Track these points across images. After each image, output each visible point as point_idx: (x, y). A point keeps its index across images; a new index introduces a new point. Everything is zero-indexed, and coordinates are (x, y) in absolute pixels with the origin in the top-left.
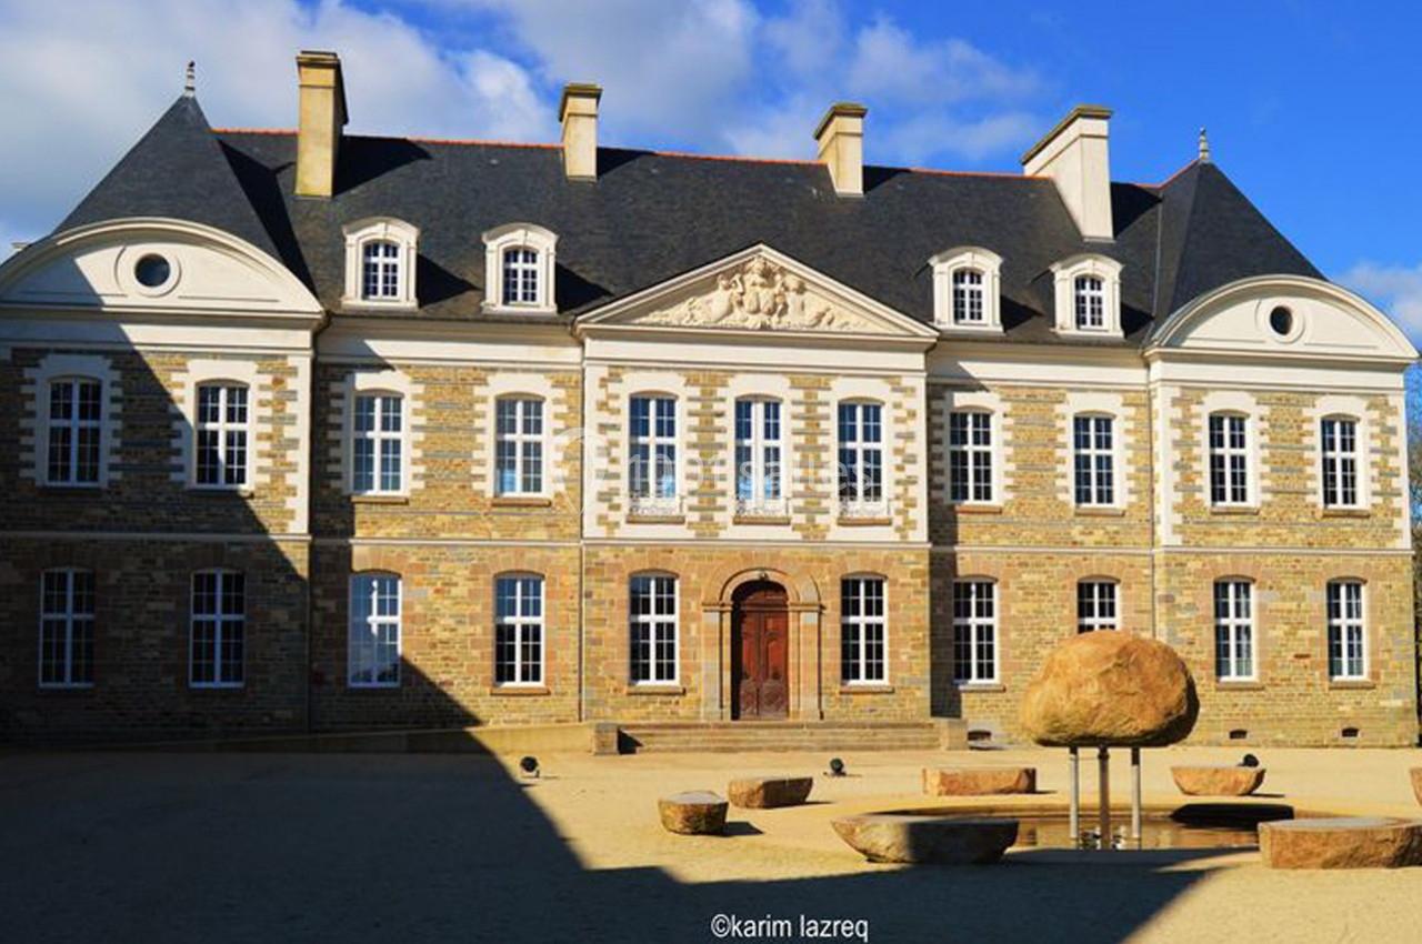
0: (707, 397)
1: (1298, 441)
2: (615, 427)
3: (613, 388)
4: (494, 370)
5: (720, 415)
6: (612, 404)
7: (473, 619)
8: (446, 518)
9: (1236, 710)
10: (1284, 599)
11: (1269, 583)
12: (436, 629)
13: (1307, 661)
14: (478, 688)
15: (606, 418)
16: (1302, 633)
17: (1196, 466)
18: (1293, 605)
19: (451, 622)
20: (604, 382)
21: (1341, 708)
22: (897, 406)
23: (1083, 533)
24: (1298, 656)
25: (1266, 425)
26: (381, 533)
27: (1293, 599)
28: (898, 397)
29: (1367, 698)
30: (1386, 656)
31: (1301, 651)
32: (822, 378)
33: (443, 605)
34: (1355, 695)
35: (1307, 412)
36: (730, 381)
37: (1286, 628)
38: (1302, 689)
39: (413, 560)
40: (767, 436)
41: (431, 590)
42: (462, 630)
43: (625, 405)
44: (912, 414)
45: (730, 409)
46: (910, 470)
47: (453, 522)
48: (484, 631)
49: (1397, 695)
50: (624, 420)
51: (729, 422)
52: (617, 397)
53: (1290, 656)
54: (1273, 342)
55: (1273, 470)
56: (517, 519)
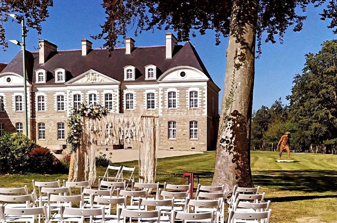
0: (85, 94)
1: (185, 96)
2: (71, 100)
3: (71, 94)
4: (56, 92)
5: (87, 97)
6: (71, 96)
7: (54, 129)
8: (51, 114)
9: (172, 144)
10: (181, 125)
11: (178, 122)
12: (50, 131)
13: (185, 136)
14: (55, 140)
15: (70, 99)
16: (184, 131)
17: (165, 102)
18: (183, 126)
19: (51, 130)
20: (69, 93)
21: (192, 144)
22: (114, 94)
23: (148, 114)
24: (183, 135)
25: (179, 94)
26: (42, 117)
27: (182, 125)
28: (114, 93)
29: (197, 143)
30: (201, 135)
31: (184, 134)
32: (102, 91)
33: (50, 127)
34: (194, 142)
35: (187, 91)
36: (88, 92)
37: (181, 130)
38: (184, 141)
39: (46, 121)
40: (94, 100)
41: (49, 125)
42: (53, 131)
44: (116, 95)
45: (88, 96)
46: (116, 105)
47: (51, 115)
48: (56, 131)
49: (203, 142)
51: (88, 98)
52: (71, 95)
53: (182, 135)
54: (181, 78)
55: (180, 102)
56: (60, 114)
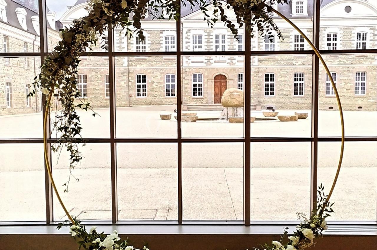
0: (209, 35)
1: (350, 39)
2: (189, 42)
3: (189, 34)
4: (164, 30)
5: (212, 39)
6: (188, 37)
7: (162, 83)
8: (155, 62)
9: (331, 102)
10: (344, 77)
11: (340, 73)
12: (153, 86)
13: (349, 91)
14: (162, 98)
15: (187, 40)
16: (348, 84)
18: (347, 78)
19: (157, 84)
20: (187, 32)
21: (357, 102)
23: (296, 62)
24: (347, 90)
25: (342, 35)
26: (142, 66)
27: (346, 77)
29: (365, 100)
30: (371, 90)
33: (155, 81)
34: (362, 99)
35: (353, 32)
36: (214, 31)
37: (345, 83)
38: (348, 97)
39: (149, 71)
40: (222, 43)
41: (152, 77)
42: (159, 86)
43: (191, 37)
45: (214, 37)
47: (157, 63)
48: (163, 86)
49: (373, 99)
50: (191, 40)
51: (214, 40)
52: (189, 36)
53: (345, 90)
54: (345, 14)
56: (169, 62)
